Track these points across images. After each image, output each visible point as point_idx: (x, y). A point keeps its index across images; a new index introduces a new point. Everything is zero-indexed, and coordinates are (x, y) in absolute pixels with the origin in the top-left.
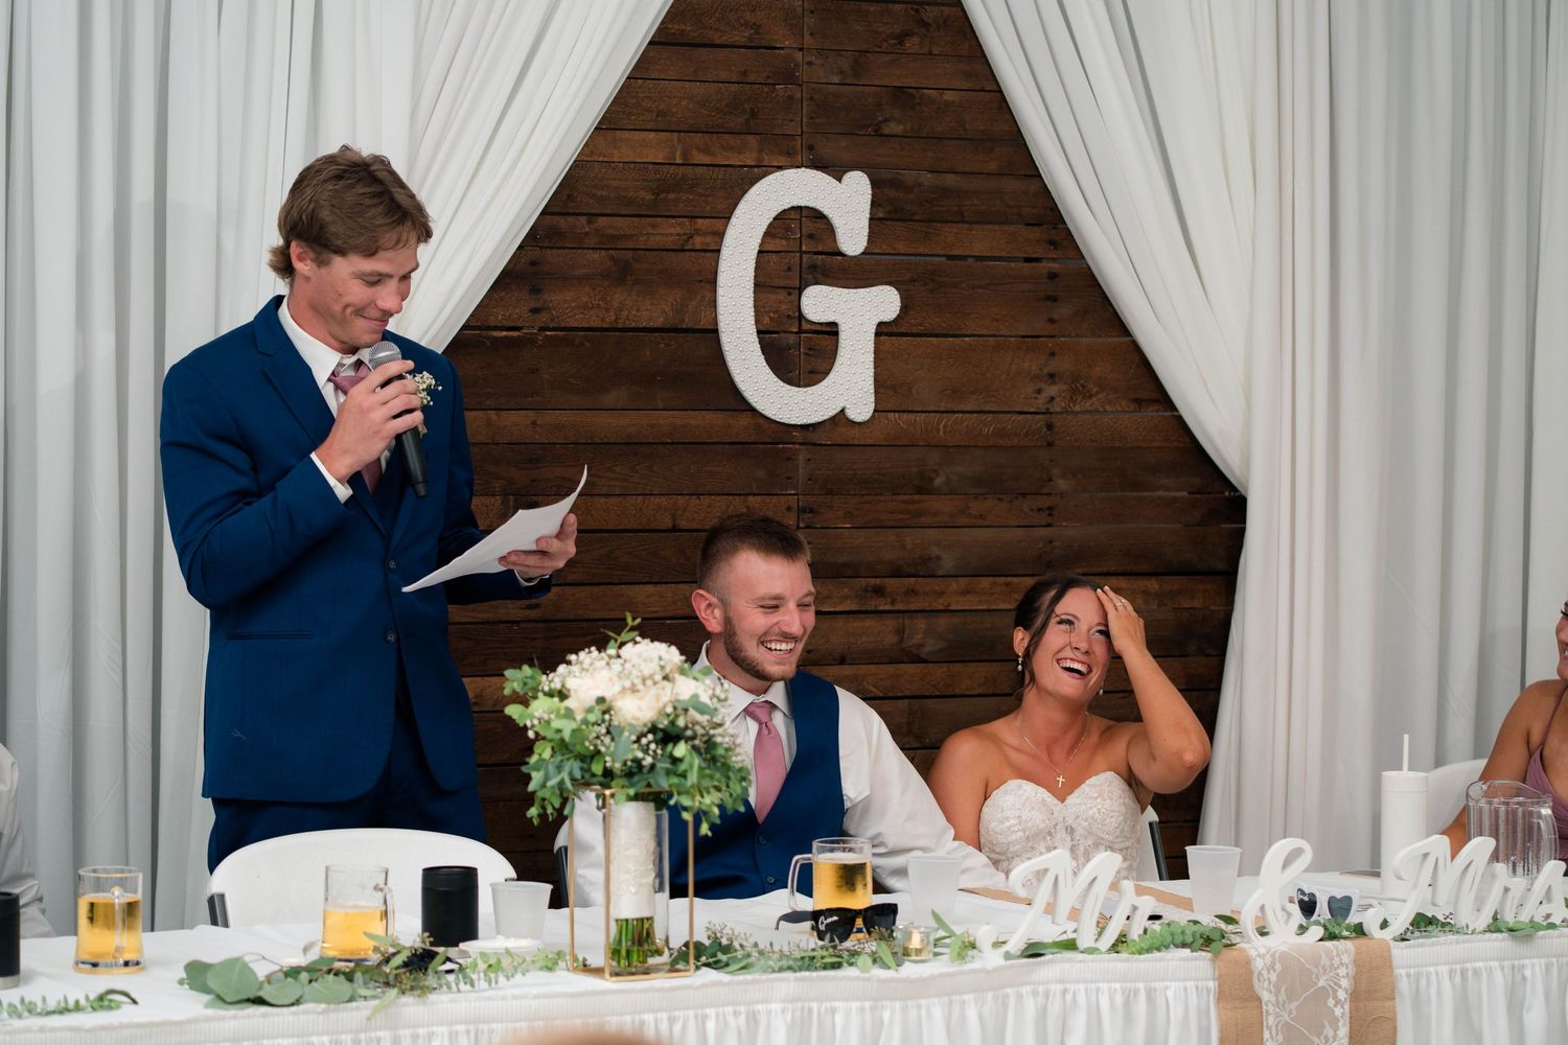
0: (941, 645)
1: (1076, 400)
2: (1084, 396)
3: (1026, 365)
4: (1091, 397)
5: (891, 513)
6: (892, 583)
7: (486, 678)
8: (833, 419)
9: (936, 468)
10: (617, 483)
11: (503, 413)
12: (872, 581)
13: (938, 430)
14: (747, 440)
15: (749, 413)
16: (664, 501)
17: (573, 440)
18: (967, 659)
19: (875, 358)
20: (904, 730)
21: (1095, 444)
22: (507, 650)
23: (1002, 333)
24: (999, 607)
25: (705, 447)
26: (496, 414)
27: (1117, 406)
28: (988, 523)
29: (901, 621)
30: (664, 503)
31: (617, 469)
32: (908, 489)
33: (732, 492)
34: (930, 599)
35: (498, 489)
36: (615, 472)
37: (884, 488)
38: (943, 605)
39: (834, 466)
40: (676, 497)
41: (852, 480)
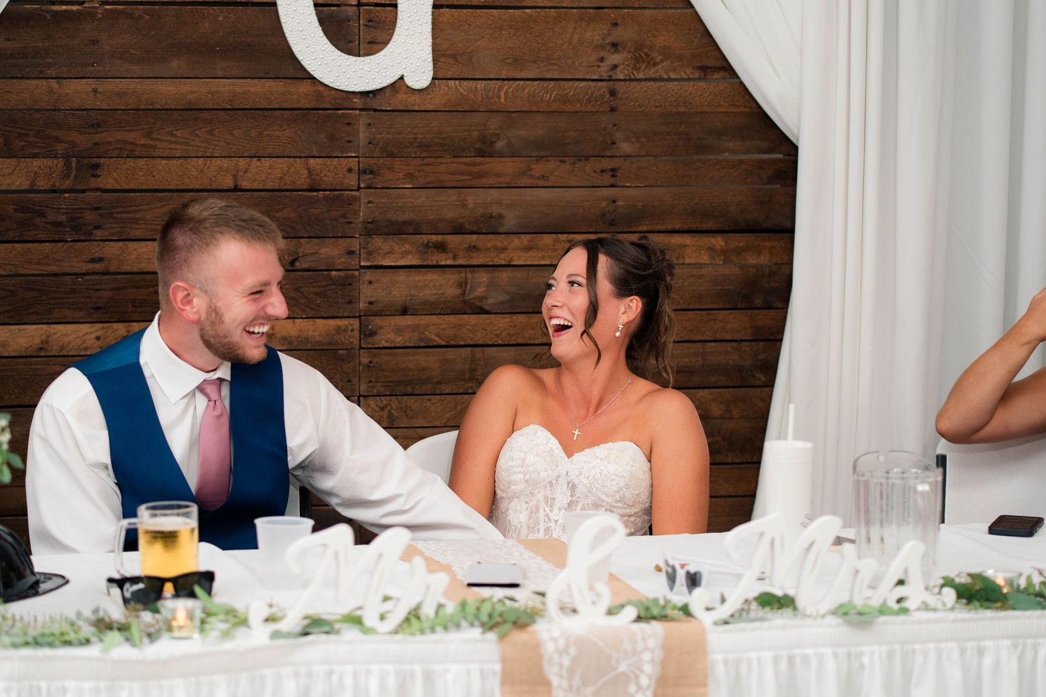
0: (503, 297)
1: (640, 67)
2: (649, 64)
3: (589, 34)
4: (655, 64)
5: (450, 174)
6: (453, 240)
7: (52, 326)
8: (393, 85)
9: (497, 132)
10: (177, 146)
11: (64, 81)
12: (434, 238)
13: (499, 97)
14: (308, 106)
15: (310, 80)
16: (225, 163)
17: (135, 108)
18: (530, 310)
19: (433, 29)
20: (467, 376)
21: (659, 109)
22: (71, 300)
23: (563, 5)
25: (266, 113)
26: (57, 82)
27: (682, 73)
28: (551, 184)
29: (463, 275)
30: (225, 165)
31: (178, 133)
32: (470, 152)
33: (292, 155)
34: (492, 255)
35: (60, 152)
36: (175, 136)
37: (445, 150)
38: (504, 260)
39: (394, 130)
40: (237, 159)
41: (412, 143)
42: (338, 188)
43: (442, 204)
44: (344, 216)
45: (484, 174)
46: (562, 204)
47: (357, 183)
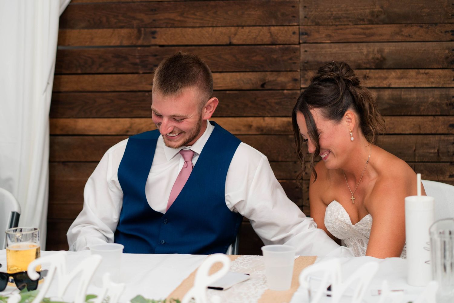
5: (353, 34)
7: (133, 119)
9: (380, 9)
10: (197, 21)
16: (223, 30)
18: (403, 114)
22: (142, 105)
24: (422, 86)
28: (415, 40)
30: (224, 31)
31: (198, 14)
32: (364, 21)
33: (261, 25)
34: (379, 82)
35: (135, 25)
36: (196, 15)
37: (350, 21)
38: (386, 84)
39: (319, 10)
40: (230, 27)
41: (330, 17)
42: (288, 43)
43: (348, 52)
44: (291, 59)
45: (372, 35)
46: (421, 52)
47: (298, 41)
